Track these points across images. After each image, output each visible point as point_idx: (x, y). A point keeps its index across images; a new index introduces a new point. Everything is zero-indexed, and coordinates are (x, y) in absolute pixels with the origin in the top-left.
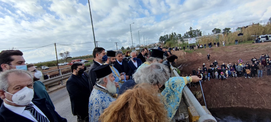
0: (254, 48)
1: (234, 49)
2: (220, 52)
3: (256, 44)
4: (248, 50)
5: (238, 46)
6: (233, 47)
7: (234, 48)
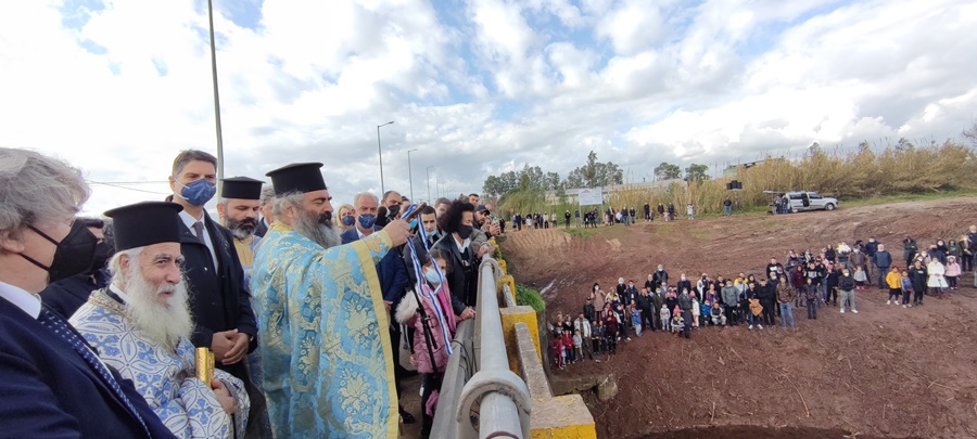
0: (772, 229)
1: (717, 230)
2: (675, 240)
3: (777, 217)
4: (757, 236)
5: (727, 222)
6: (716, 223)
7: (717, 226)
